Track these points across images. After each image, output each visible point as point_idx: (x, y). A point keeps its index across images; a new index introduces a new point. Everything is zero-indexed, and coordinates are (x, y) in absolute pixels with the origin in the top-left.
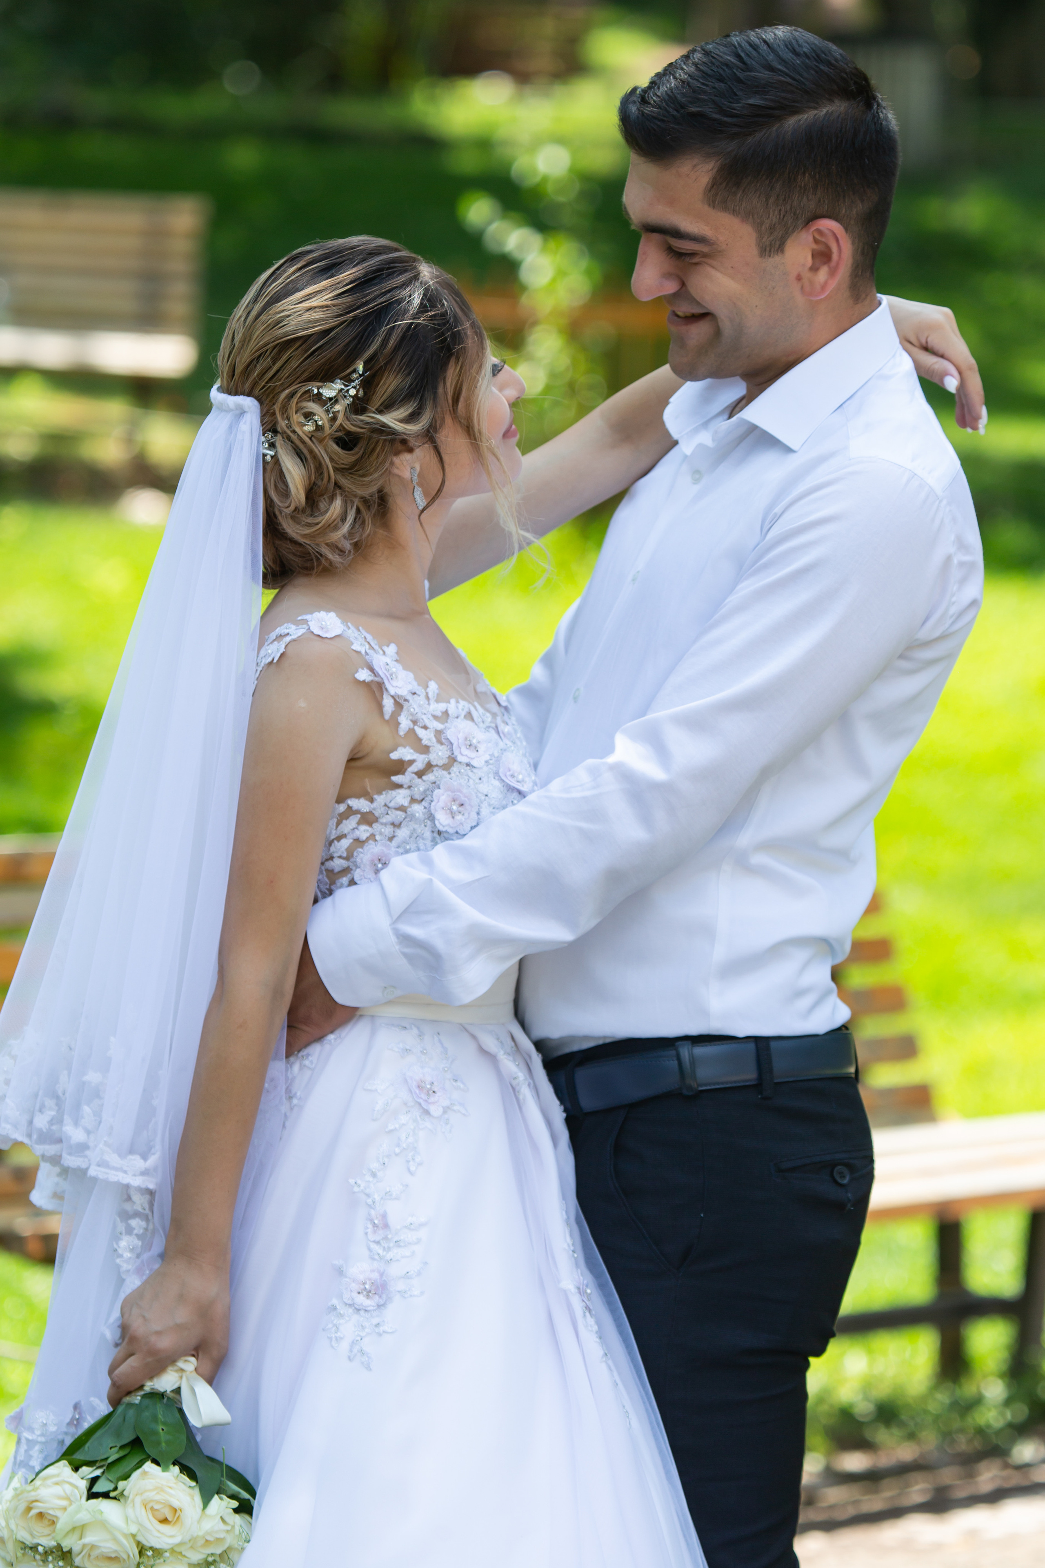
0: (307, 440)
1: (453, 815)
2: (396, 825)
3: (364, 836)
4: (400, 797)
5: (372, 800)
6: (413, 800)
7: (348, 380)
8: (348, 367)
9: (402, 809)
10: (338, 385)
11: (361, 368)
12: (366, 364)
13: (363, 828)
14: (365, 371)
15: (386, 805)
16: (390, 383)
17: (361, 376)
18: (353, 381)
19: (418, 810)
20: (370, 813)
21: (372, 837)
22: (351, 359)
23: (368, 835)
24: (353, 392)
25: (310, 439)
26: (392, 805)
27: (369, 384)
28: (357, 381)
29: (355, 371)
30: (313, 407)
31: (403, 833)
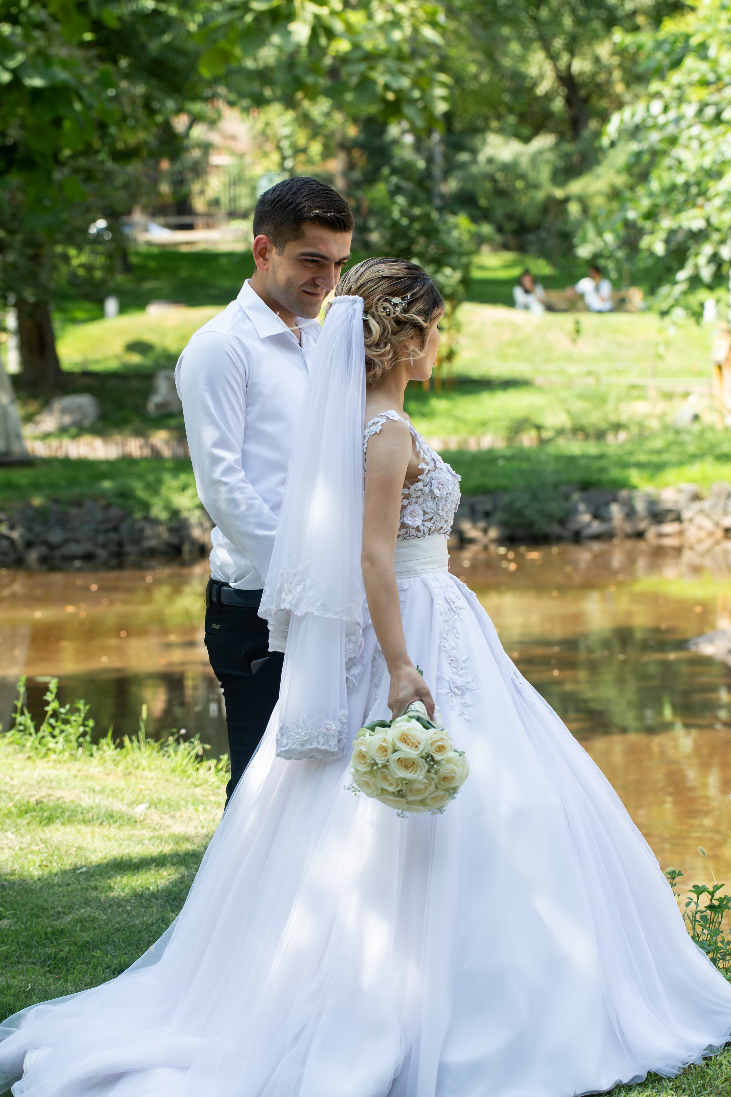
1: (439, 489)
2: (418, 497)
3: (406, 504)
4: (420, 485)
5: (409, 489)
6: (424, 486)
7: (403, 299)
8: (405, 294)
9: (421, 490)
10: (400, 300)
11: (409, 296)
12: (412, 295)
13: (405, 500)
14: (410, 298)
15: (415, 490)
16: (419, 306)
17: (408, 299)
18: (406, 300)
19: (427, 489)
20: (409, 494)
21: (409, 503)
22: (407, 291)
23: (407, 503)
24: (404, 304)
26: (417, 489)
27: (411, 303)
29: (407, 296)
30: (387, 305)
31: (420, 500)
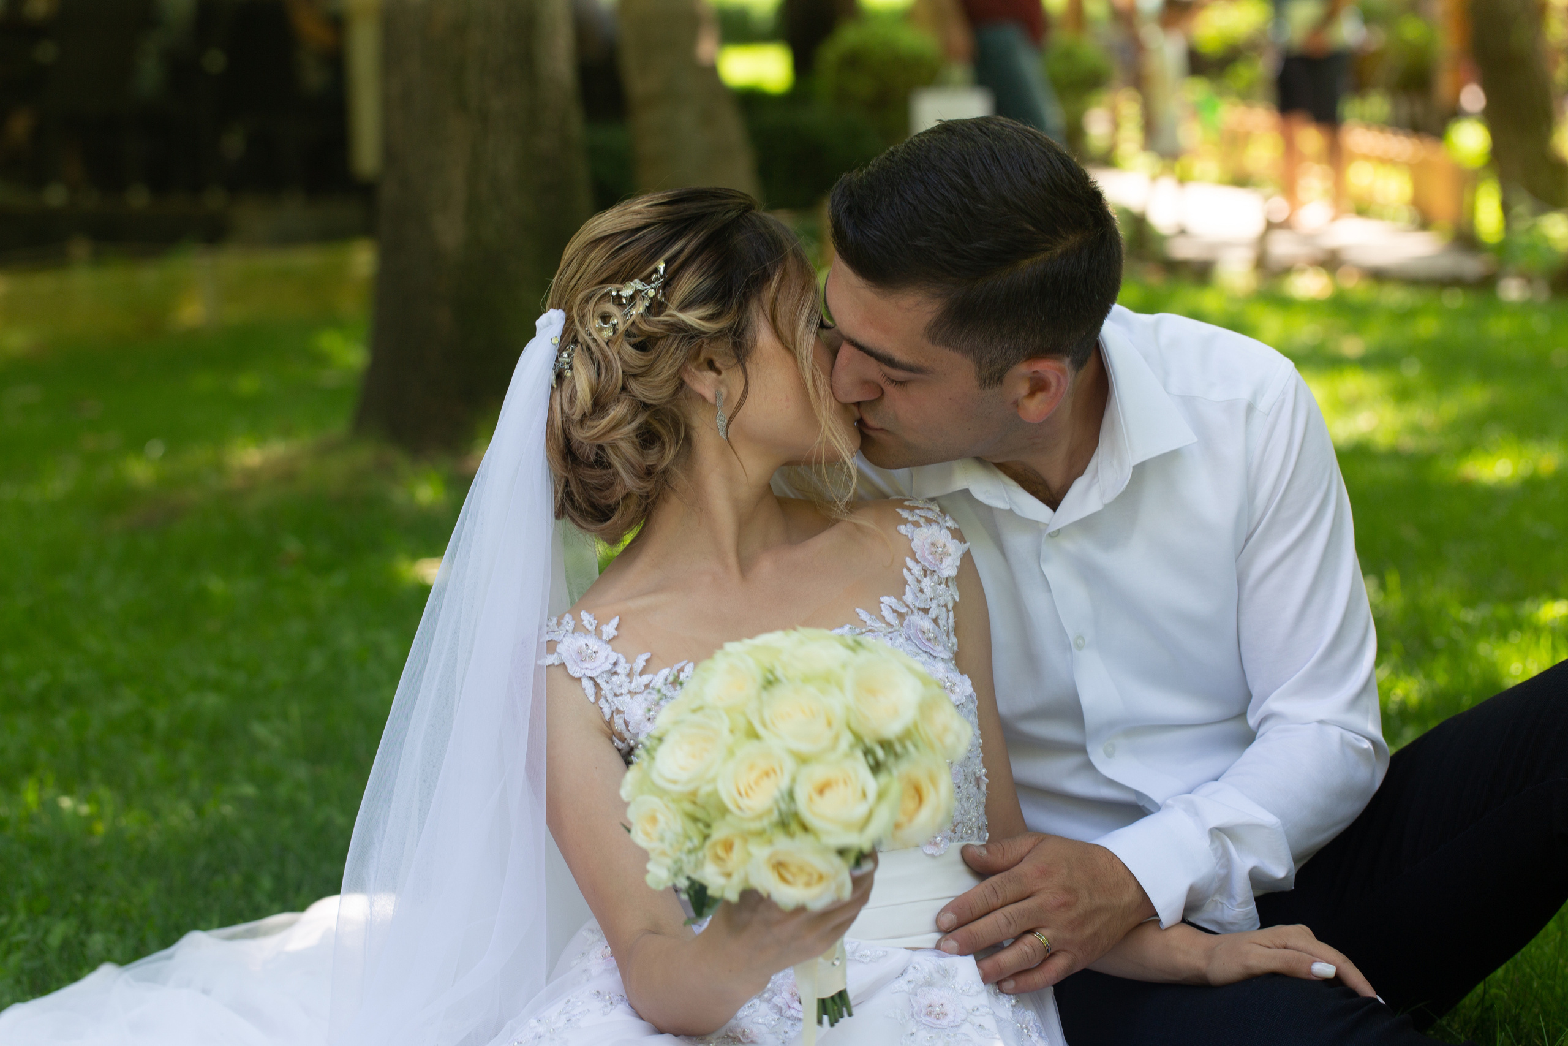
0: (604, 345)
7: (647, 280)
8: (649, 266)
10: (637, 284)
12: (667, 263)
14: (665, 271)
17: (661, 277)
18: (654, 282)
22: (653, 258)
24: (652, 293)
25: (607, 344)
27: (667, 284)
28: (656, 283)
29: (656, 271)
30: (610, 307)
